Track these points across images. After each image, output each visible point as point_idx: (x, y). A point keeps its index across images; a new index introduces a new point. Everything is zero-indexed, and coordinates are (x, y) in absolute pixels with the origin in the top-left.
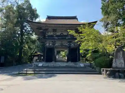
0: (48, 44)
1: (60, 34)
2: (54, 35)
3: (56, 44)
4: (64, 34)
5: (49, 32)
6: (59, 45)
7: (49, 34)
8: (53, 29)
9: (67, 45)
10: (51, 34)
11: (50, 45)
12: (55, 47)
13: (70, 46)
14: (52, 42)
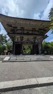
1: (26, 32)
3: (24, 40)
4: (30, 33)
9: (32, 40)
10: (19, 32)
13: (35, 42)
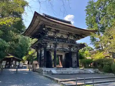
0: (49, 46)
1: (60, 36)
3: (58, 47)
4: (64, 37)
10: (51, 35)
11: (52, 47)
14: (54, 43)
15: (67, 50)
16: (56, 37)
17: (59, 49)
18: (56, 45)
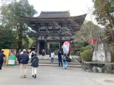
0: (40, 38)
1: (52, 28)
2: (46, 29)
3: (48, 38)
4: (56, 28)
5: (42, 27)
6: (50, 39)
7: (42, 28)
8: (45, 24)
9: (58, 38)
10: (43, 28)
11: (43, 38)
12: (47, 40)
15: (57, 39)
16: (47, 30)
17: (50, 40)
18: (46, 36)
